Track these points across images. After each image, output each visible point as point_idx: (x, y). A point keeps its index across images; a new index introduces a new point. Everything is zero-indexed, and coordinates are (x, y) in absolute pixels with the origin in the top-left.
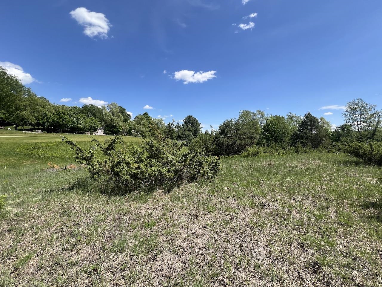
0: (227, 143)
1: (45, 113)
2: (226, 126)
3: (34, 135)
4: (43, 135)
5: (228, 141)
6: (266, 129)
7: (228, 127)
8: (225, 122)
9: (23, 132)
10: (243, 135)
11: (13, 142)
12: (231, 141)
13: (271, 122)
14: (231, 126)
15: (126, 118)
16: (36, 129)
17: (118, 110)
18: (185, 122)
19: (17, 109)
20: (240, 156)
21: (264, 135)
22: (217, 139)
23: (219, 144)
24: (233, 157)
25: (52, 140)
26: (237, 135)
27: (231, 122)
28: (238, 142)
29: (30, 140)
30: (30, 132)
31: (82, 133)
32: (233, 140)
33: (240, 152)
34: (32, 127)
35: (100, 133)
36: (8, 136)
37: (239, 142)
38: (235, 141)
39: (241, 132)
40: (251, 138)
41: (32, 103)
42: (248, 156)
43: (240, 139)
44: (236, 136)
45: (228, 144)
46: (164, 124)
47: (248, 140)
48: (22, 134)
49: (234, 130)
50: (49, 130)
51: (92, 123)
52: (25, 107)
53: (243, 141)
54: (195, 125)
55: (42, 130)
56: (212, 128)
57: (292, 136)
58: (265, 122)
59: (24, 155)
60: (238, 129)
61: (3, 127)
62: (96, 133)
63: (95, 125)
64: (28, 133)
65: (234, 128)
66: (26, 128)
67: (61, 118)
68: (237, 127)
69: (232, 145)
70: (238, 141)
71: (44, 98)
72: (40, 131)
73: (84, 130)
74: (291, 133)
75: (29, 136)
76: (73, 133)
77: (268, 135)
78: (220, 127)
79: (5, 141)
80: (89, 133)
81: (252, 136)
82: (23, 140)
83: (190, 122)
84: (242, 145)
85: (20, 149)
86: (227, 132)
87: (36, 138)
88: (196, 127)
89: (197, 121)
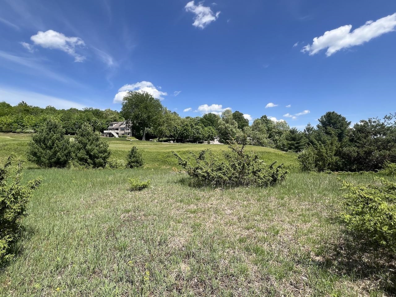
1: (175, 127)
3: (168, 145)
4: (174, 146)
9: (163, 143)
11: (157, 151)
15: (243, 124)
16: (170, 140)
17: (231, 117)
18: (322, 122)
19: (159, 125)
25: (179, 150)
29: (166, 149)
30: (166, 143)
31: (201, 143)
34: (168, 139)
35: (216, 142)
36: (155, 146)
41: (167, 119)
46: (289, 128)
48: (162, 144)
50: (178, 141)
51: (210, 132)
52: (164, 122)
54: (339, 125)
55: (174, 141)
59: (162, 161)
61: (152, 139)
62: (213, 142)
63: (212, 133)
64: (165, 144)
66: (164, 140)
67: (185, 130)
71: (175, 112)
72: (172, 142)
73: (203, 139)
75: (165, 146)
76: (194, 143)
79: (152, 151)
80: (207, 142)
82: (162, 149)
83: (329, 122)
85: (160, 157)
87: (169, 148)
88: (340, 129)
89: (344, 119)
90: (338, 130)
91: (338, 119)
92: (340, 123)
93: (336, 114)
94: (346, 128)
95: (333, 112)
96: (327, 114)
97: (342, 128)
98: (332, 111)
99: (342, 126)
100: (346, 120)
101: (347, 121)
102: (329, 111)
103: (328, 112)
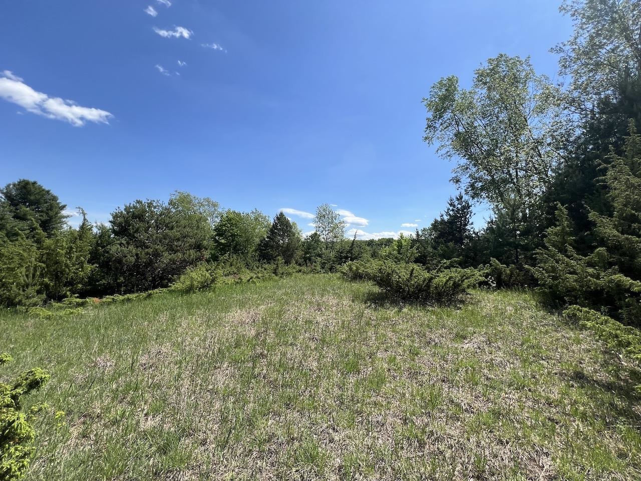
0: (133, 259)
2: (134, 216)
5: (137, 255)
6: (220, 231)
7: (139, 218)
8: (132, 205)
10: (178, 240)
12: (147, 254)
13: (229, 220)
14: (148, 217)
18: (7, 195)
20: (171, 292)
21: (216, 241)
22: (103, 247)
23: (110, 261)
24: (149, 296)
26: (165, 239)
27: (149, 207)
28: (166, 258)
32: (152, 250)
33: (171, 281)
37: (170, 257)
38: (157, 254)
39: (175, 233)
40: (199, 247)
42: (189, 290)
43: (172, 249)
44: (160, 241)
45: (137, 260)
47: (192, 252)
49: (157, 228)
53: (180, 255)
56: (84, 215)
57: (259, 245)
58: (218, 220)
60: (167, 226)
65: (156, 222)
68: (164, 221)
69: (150, 263)
70: (166, 254)
74: (257, 240)
77: (223, 241)
78: (115, 216)
81: (200, 244)
83: (24, 198)
84: (175, 264)
86: (137, 231)
88: (47, 214)
89: (55, 199)
90: (42, 214)
91: (43, 195)
92: (46, 203)
93: (40, 187)
94: (57, 213)
95: (35, 183)
96: (20, 182)
97: (51, 213)
98: (32, 180)
99: (51, 209)
100: (58, 201)
101: (59, 203)
102: (26, 179)
103: (24, 181)
